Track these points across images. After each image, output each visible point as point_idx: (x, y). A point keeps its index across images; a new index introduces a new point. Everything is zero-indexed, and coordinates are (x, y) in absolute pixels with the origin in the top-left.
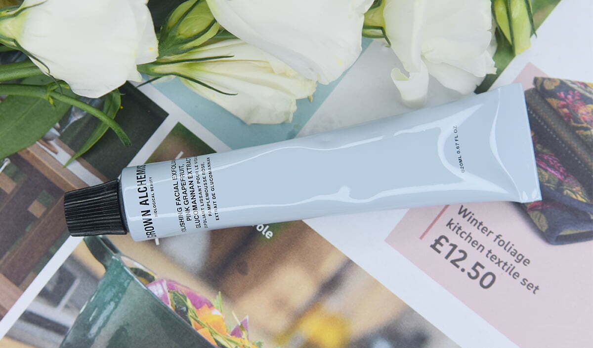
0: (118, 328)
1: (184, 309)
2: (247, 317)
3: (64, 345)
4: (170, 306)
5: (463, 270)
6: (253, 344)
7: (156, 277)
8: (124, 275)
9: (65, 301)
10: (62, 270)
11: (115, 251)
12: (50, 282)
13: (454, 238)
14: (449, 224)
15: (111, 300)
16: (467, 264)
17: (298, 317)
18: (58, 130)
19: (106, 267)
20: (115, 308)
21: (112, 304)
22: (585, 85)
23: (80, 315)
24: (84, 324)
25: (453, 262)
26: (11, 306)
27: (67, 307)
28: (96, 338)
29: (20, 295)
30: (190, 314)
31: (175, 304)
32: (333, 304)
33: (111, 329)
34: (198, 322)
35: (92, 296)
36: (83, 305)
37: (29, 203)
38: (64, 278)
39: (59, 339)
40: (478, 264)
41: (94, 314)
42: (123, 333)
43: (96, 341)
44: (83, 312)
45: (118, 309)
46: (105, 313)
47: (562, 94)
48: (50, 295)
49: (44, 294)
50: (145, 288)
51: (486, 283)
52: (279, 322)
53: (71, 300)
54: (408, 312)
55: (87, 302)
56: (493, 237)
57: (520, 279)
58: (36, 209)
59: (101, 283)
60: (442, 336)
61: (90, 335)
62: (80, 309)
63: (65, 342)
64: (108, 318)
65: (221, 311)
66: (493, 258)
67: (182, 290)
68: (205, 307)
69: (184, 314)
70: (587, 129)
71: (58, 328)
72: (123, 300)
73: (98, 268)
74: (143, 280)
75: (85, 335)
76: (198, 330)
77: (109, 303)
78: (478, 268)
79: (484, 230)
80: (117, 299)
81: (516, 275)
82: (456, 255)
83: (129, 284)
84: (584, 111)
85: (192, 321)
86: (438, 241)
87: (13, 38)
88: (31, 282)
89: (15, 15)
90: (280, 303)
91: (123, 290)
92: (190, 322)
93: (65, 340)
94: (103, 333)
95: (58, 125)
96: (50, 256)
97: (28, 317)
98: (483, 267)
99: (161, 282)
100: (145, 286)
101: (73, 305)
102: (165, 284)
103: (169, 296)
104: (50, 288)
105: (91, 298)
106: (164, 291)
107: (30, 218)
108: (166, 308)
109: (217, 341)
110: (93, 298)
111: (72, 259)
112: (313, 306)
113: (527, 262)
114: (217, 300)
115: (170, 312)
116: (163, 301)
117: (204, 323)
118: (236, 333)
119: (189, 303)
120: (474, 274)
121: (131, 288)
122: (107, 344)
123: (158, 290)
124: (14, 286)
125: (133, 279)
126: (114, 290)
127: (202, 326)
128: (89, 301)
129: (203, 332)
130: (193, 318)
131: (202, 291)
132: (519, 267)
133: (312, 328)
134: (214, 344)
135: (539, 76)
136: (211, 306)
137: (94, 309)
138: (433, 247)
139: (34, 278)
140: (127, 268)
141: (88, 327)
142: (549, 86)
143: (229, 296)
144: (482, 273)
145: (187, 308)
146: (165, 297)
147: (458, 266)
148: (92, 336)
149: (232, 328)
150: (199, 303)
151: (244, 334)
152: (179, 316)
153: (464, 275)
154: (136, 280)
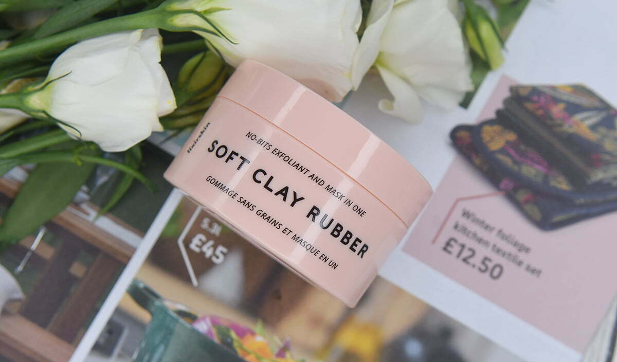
1: (229, 340)
2: (288, 339)
4: (216, 340)
5: (474, 266)
7: (200, 315)
8: (169, 319)
9: (117, 350)
10: (110, 323)
11: (157, 296)
12: (101, 336)
13: (462, 238)
14: (456, 227)
15: (162, 342)
16: (477, 260)
17: (334, 331)
18: (88, 193)
19: (152, 314)
20: (166, 349)
21: (162, 346)
22: (553, 88)
25: (465, 260)
27: (120, 356)
29: (73, 352)
30: (236, 344)
31: (220, 337)
34: (244, 350)
35: (142, 341)
36: (135, 351)
37: (69, 265)
38: (113, 331)
40: (486, 259)
44: (136, 358)
45: (169, 351)
46: (157, 356)
47: (535, 98)
48: (102, 348)
49: (97, 348)
50: (188, 326)
51: (496, 272)
52: (317, 339)
53: (123, 349)
54: (431, 311)
55: (138, 348)
56: (495, 232)
57: (524, 266)
58: (77, 269)
59: (148, 329)
60: (464, 328)
62: (132, 355)
65: (264, 337)
66: (498, 251)
67: (225, 324)
68: (248, 336)
69: (230, 345)
70: (560, 126)
72: (172, 341)
73: (144, 315)
74: (187, 319)
76: (244, 356)
77: (158, 346)
78: (487, 262)
79: (487, 227)
80: (166, 341)
81: (520, 263)
82: (466, 253)
83: (174, 327)
84: (557, 110)
85: (239, 350)
86: (448, 244)
87: (42, 109)
89: (42, 89)
90: (316, 321)
91: (170, 332)
92: (236, 352)
95: (85, 188)
96: (95, 311)
98: (490, 260)
99: (204, 318)
100: (189, 324)
101: (125, 354)
102: (208, 320)
103: (214, 331)
104: (102, 341)
105: (140, 343)
106: (208, 326)
107: (73, 279)
108: (212, 343)
111: (118, 311)
113: (527, 250)
114: (258, 327)
115: (217, 345)
116: (210, 337)
117: (249, 350)
118: (281, 353)
119: (233, 335)
120: (483, 268)
121: (177, 330)
123: (203, 327)
124: (67, 345)
125: (177, 321)
126: (162, 334)
127: (248, 353)
128: (140, 347)
129: (250, 359)
130: (238, 347)
131: (243, 322)
132: (522, 256)
133: (349, 339)
135: (513, 84)
136: (253, 334)
137: (145, 354)
138: (445, 249)
139: (85, 333)
140: (171, 311)
142: (523, 93)
143: (269, 322)
144: (490, 265)
145: (232, 340)
146: (210, 332)
147: (468, 263)
149: (276, 350)
150: (242, 333)
151: (288, 355)
152: (225, 348)
153: (476, 271)
154: (182, 320)
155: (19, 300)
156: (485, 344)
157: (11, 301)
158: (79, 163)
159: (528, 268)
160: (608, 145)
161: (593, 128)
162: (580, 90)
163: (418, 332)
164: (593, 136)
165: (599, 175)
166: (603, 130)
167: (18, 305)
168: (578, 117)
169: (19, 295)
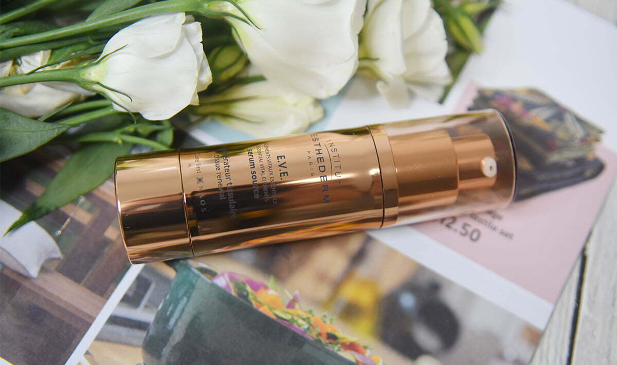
0: (192, 317)
1: (245, 293)
2: (297, 292)
3: (148, 338)
4: (234, 293)
5: (456, 231)
6: (306, 312)
7: (219, 272)
8: (191, 275)
9: (144, 302)
10: (139, 278)
12: (130, 289)
15: (184, 295)
16: (458, 226)
17: (337, 285)
19: (177, 271)
20: (188, 301)
21: (185, 299)
23: (158, 312)
24: (163, 319)
25: (448, 226)
26: (97, 314)
27: (146, 306)
28: (174, 329)
29: (104, 304)
30: (250, 297)
31: (237, 290)
32: (363, 271)
33: (187, 318)
34: (259, 302)
35: (167, 294)
36: (160, 303)
37: (105, 230)
38: (141, 284)
39: (142, 335)
41: (170, 309)
42: (198, 321)
43: (175, 331)
44: (162, 309)
45: (191, 302)
46: (180, 307)
47: (498, 98)
48: (131, 300)
49: (126, 300)
50: (209, 281)
51: (475, 236)
52: (323, 292)
53: (149, 301)
54: (420, 269)
55: (163, 300)
57: (498, 231)
58: (111, 233)
59: (173, 284)
60: (450, 283)
61: (169, 326)
62: (158, 307)
63: (149, 335)
64: (183, 310)
65: (276, 290)
67: (241, 279)
68: (262, 290)
69: (246, 297)
71: (140, 325)
72: (193, 294)
73: (170, 272)
74: (209, 276)
75: (165, 327)
76: (259, 307)
77: (182, 298)
78: (467, 228)
80: (188, 294)
81: (495, 229)
83: (196, 281)
84: (516, 107)
85: (253, 302)
87: (97, 81)
88: (112, 291)
89: (97, 63)
90: (321, 277)
91: (193, 286)
92: (251, 304)
93: (148, 334)
94: (180, 324)
97: (114, 320)
98: (469, 225)
99: (223, 275)
100: (210, 279)
101: (152, 305)
102: (226, 276)
103: (232, 286)
104: (131, 294)
105: (166, 296)
106: (226, 281)
108: (231, 295)
109: (276, 316)
110: (168, 297)
111: (146, 268)
112: (348, 274)
114: (270, 282)
115: (234, 297)
116: (228, 290)
117: (263, 301)
118: (291, 305)
119: (249, 288)
120: (463, 232)
121: (199, 284)
122: (185, 332)
123: (221, 282)
124: (99, 297)
125: (199, 277)
126: (185, 288)
127: (261, 304)
128: (165, 299)
129: (264, 310)
130: (253, 299)
131: (258, 278)
132: (496, 223)
133: (351, 292)
134: (273, 317)
135: (480, 88)
136: (266, 288)
137: (170, 305)
139: (115, 287)
140: (194, 268)
141: (167, 320)
143: (280, 278)
144: (470, 230)
145: (248, 293)
146: (228, 286)
147: (450, 228)
148: (171, 327)
149: (287, 303)
150: (256, 287)
151: (297, 306)
152: (242, 300)
153: (457, 235)
154: (203, 276)
155: (58, 259)
156: (469, 296)
157: (50, 260)
158: (120, 142)
159: (502, 233)
160: (561, 134)
161: (548, 120)
162: (534, 92)
163: (411, 286)
164: (547, 127)
165: (554, 158)
166: (555, 122)
167: (56, 263)
168: (534, 112)
169: (58, 254)
